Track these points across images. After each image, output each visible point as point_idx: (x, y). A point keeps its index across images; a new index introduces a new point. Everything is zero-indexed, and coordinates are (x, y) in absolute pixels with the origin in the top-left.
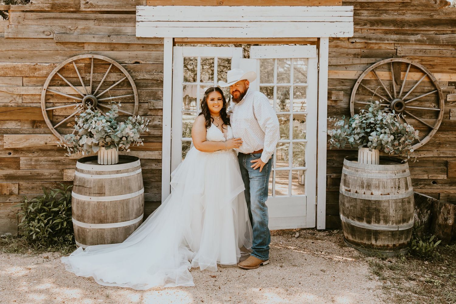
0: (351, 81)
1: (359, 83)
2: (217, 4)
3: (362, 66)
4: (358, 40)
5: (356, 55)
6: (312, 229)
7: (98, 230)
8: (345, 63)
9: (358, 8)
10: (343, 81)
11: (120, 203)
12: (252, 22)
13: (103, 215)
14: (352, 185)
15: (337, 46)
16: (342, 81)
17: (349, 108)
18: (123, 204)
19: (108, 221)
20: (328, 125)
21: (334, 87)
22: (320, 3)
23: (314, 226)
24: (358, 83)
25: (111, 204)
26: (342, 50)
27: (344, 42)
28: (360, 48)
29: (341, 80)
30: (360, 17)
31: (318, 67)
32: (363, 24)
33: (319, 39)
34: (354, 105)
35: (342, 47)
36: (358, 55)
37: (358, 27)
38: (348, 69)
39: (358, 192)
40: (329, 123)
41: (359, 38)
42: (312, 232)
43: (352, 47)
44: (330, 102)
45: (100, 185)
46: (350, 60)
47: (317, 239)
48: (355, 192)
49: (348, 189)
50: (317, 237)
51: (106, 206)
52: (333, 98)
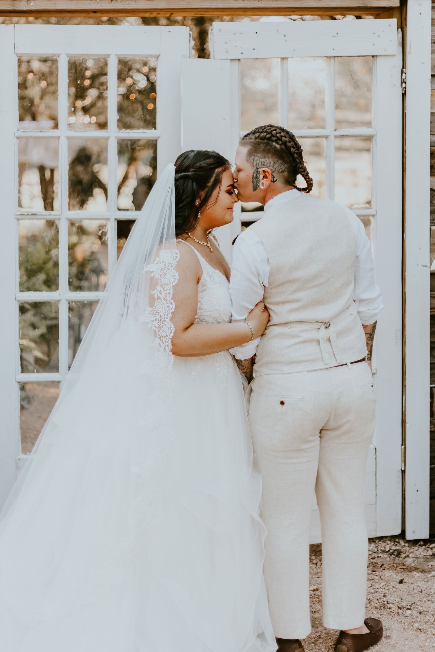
6: (393, 538)
23: (398, 532)
31: (404, 82)
42: (394, 548)
47: (410, 569)
50: (409, 561)
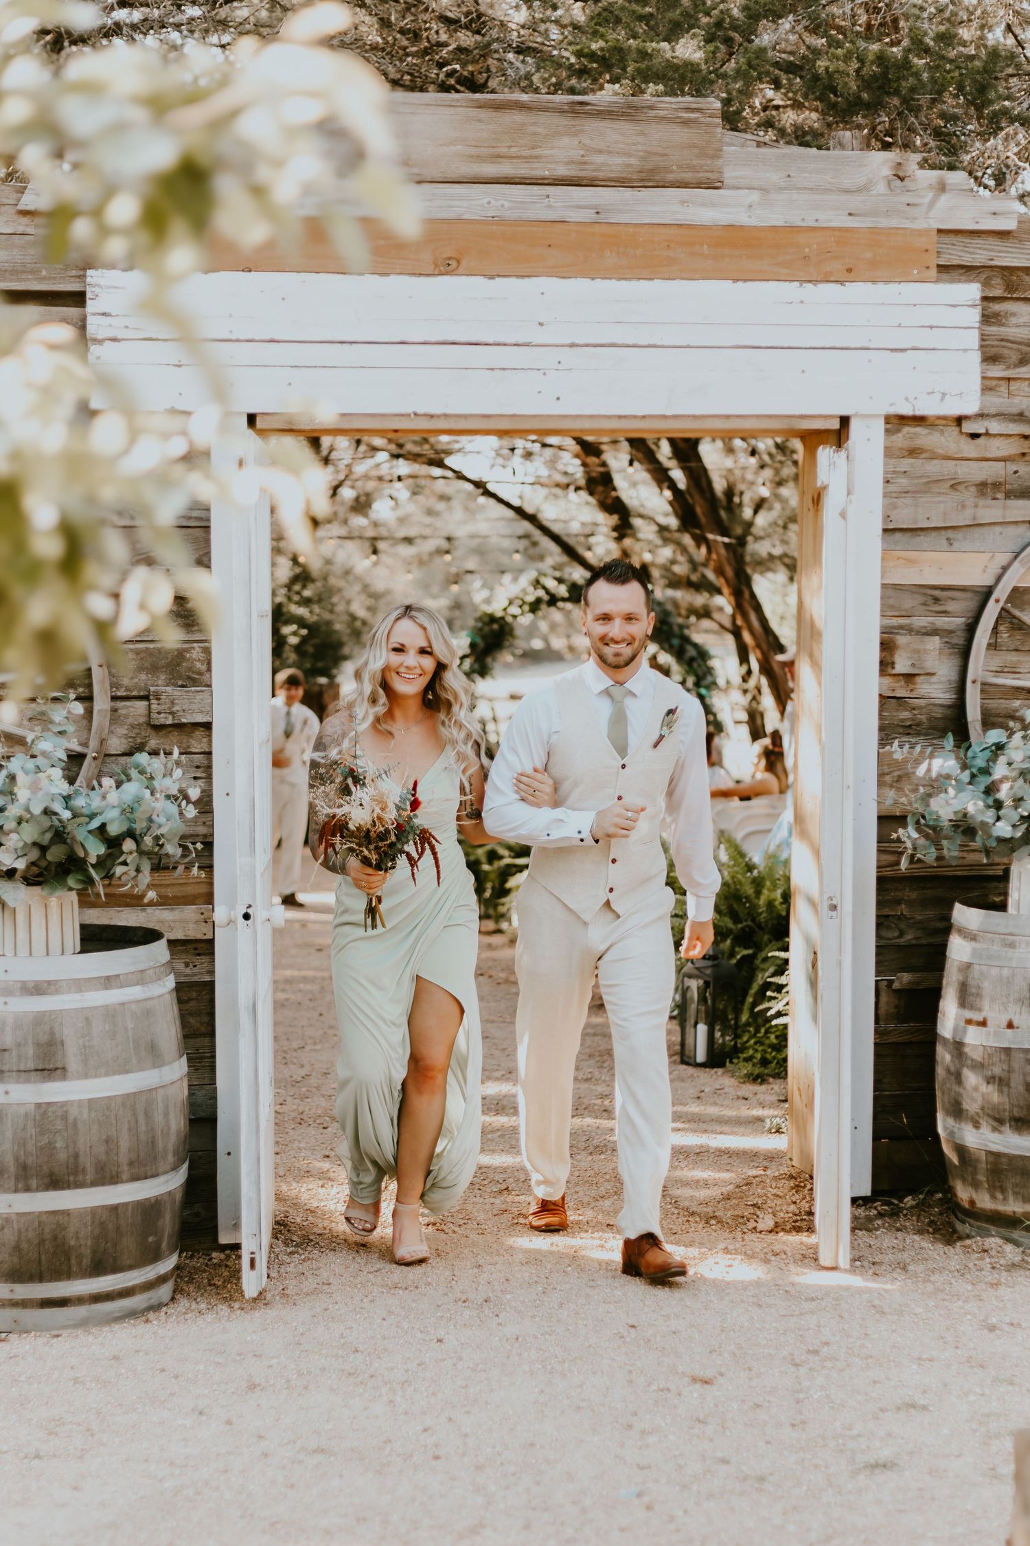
0: (969, 595)
1: (1001, 604)
2: (436, 265)
3: (1012, 531)
4: (995, 427)
5: (985, 488)
7: (44, 1218)
8: (945, 521)
9: (998, 292)
10: (937, 593)
11: (124, 1105)
12: (578, 346)
13: (62, 1156)
14: (993, 1000)
15: (913, 452)
16: (935, 595)
17: (959, 706)
18: (133, 1109)
19: (80, 1178)
20: (881, 775)
21: (902, 621)
22: (849, 270)
24: (997, 601)
25: (90, 1110)
26: (935, 468)
27: (942, 432)
28: (1004, 459)
29: (929, 592)
30: (1002, 329)
32: (1014, 357)
33: (845, 421)
34: (982, 691)
35: (934, 456)
36: (996, 486)
37: (997, 371)
38: (956, 545)
39: (1015, 1023)
40: (886, 770)
41: (999, 415)
43: (973, 455)
44: (887, 681)
45: (44, 1038)
46: (964, 507)
48: (1005, 1024)
49: (978, 1017)
51: (71, 1119)
52: (902, 665)
